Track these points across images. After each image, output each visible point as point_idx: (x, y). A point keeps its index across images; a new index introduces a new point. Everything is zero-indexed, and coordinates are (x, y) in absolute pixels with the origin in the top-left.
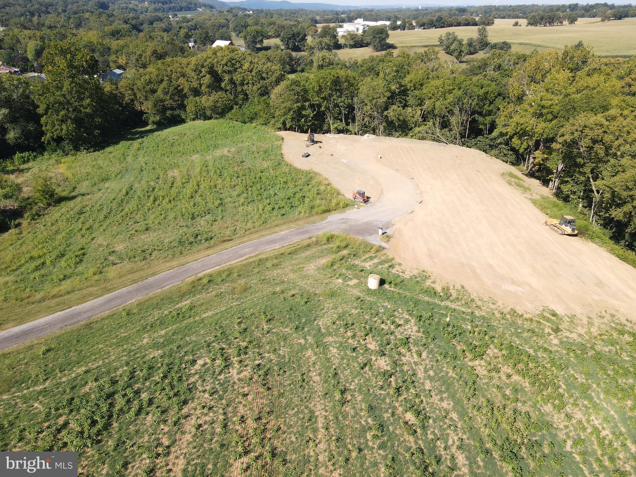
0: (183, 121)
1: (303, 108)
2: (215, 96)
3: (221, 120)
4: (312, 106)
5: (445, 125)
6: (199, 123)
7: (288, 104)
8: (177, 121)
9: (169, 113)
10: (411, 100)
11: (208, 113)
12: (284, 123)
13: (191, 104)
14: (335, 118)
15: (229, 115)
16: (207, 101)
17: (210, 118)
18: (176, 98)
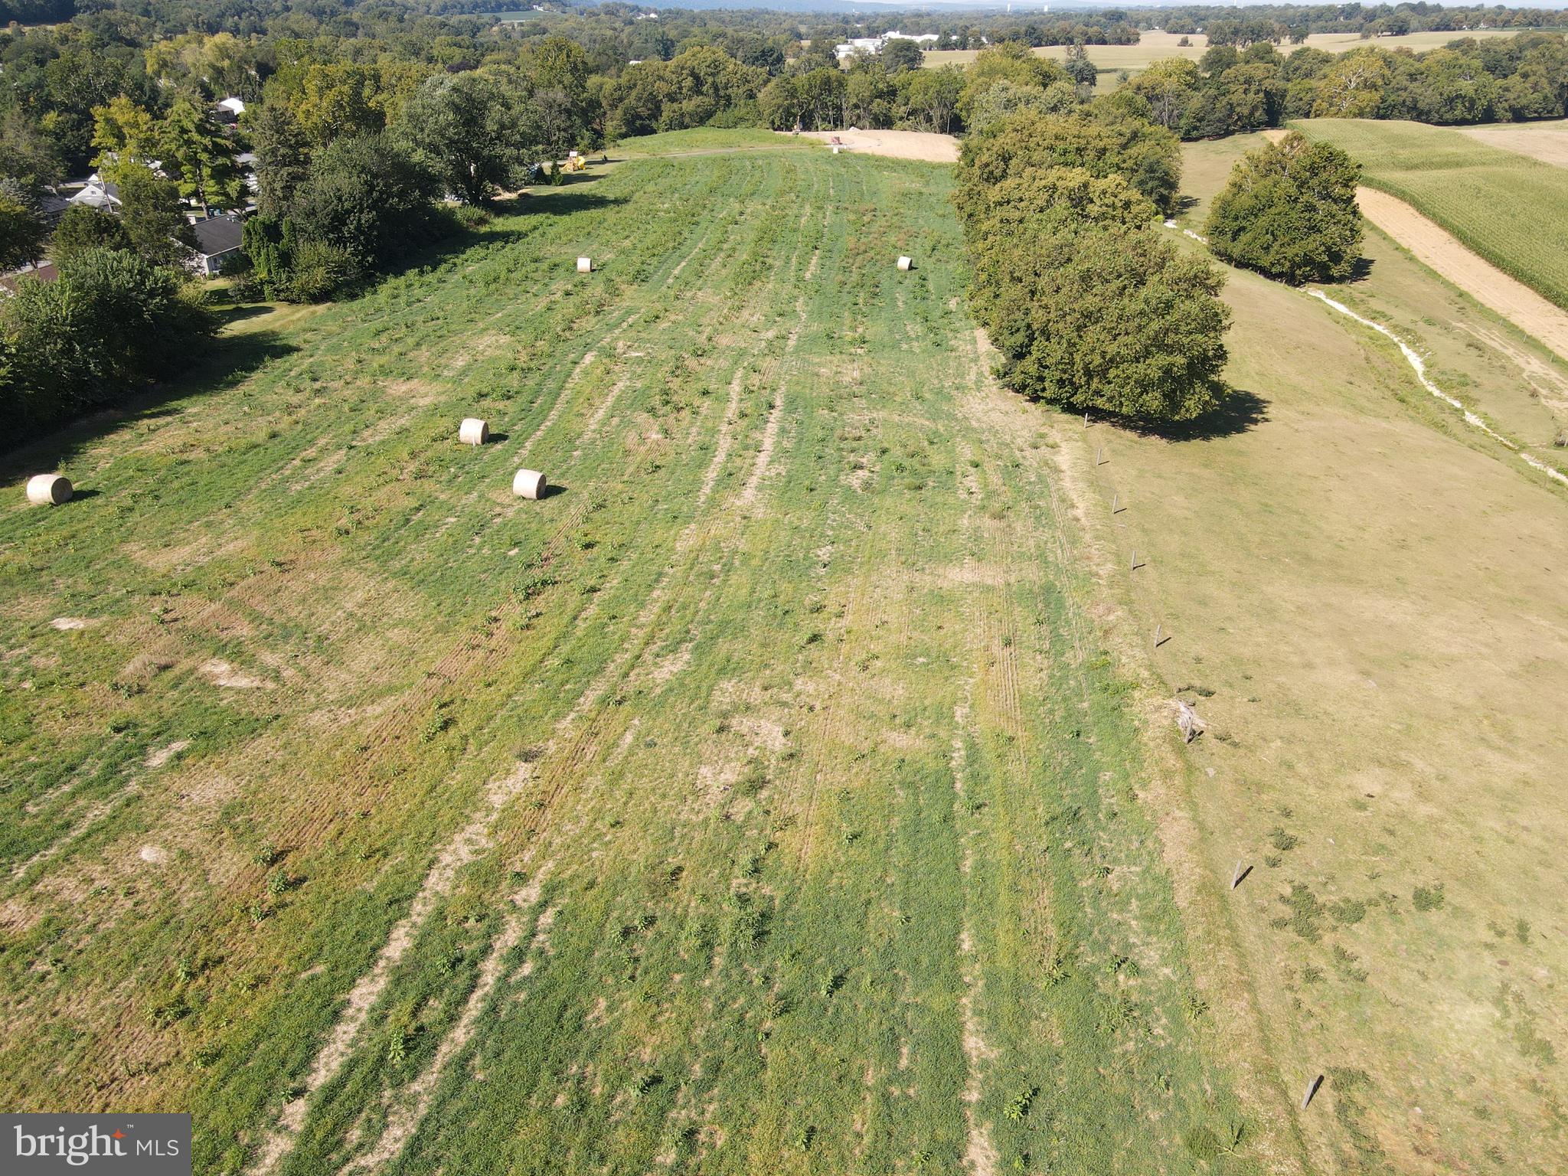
0: (654, 132)
1: (792, 106)
2: (697, 100)
3: (701, 129)
4: (801, 106)
5: (929, 119)
6: (671, 133)
7: (779, 101)
8: (646, 131)
9: (638, 123)
10: (899, 100)
11: (687, 120)
12: (773, 123)
13: (668, 110)
14: (824, 120)
15: (711, 121)
16: (688, 106)
17: (686, 127)
18: (650, 105)
